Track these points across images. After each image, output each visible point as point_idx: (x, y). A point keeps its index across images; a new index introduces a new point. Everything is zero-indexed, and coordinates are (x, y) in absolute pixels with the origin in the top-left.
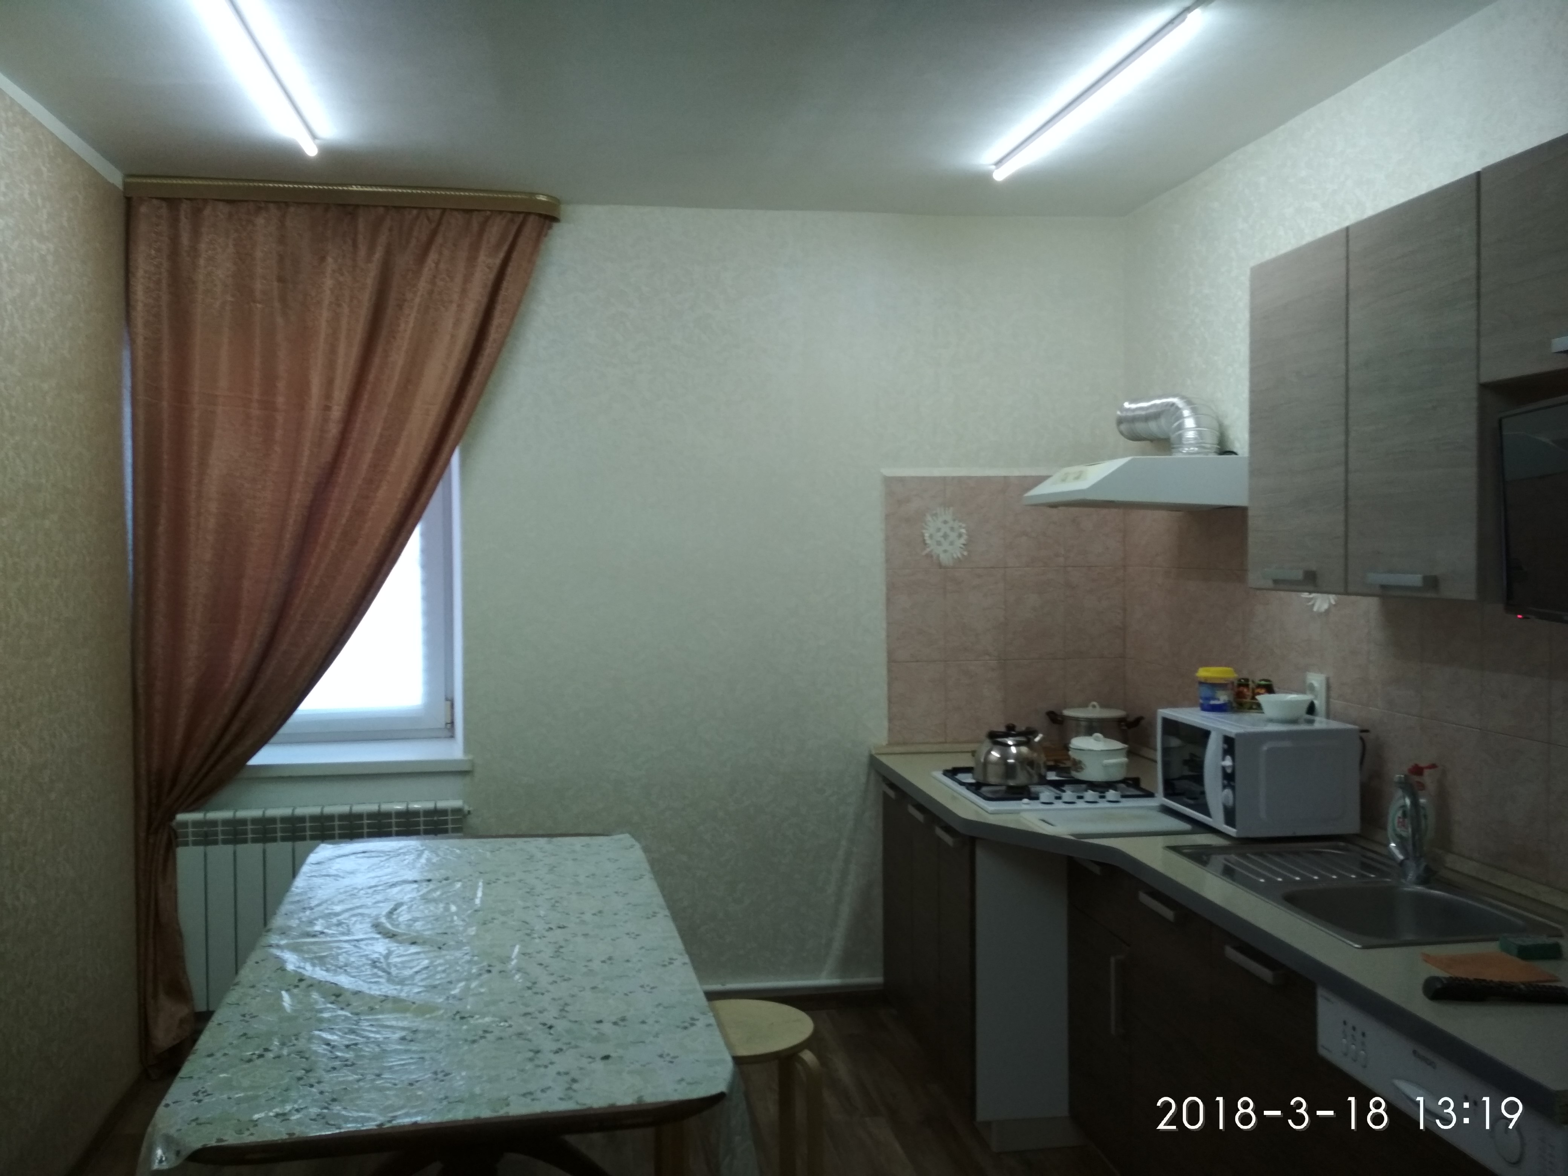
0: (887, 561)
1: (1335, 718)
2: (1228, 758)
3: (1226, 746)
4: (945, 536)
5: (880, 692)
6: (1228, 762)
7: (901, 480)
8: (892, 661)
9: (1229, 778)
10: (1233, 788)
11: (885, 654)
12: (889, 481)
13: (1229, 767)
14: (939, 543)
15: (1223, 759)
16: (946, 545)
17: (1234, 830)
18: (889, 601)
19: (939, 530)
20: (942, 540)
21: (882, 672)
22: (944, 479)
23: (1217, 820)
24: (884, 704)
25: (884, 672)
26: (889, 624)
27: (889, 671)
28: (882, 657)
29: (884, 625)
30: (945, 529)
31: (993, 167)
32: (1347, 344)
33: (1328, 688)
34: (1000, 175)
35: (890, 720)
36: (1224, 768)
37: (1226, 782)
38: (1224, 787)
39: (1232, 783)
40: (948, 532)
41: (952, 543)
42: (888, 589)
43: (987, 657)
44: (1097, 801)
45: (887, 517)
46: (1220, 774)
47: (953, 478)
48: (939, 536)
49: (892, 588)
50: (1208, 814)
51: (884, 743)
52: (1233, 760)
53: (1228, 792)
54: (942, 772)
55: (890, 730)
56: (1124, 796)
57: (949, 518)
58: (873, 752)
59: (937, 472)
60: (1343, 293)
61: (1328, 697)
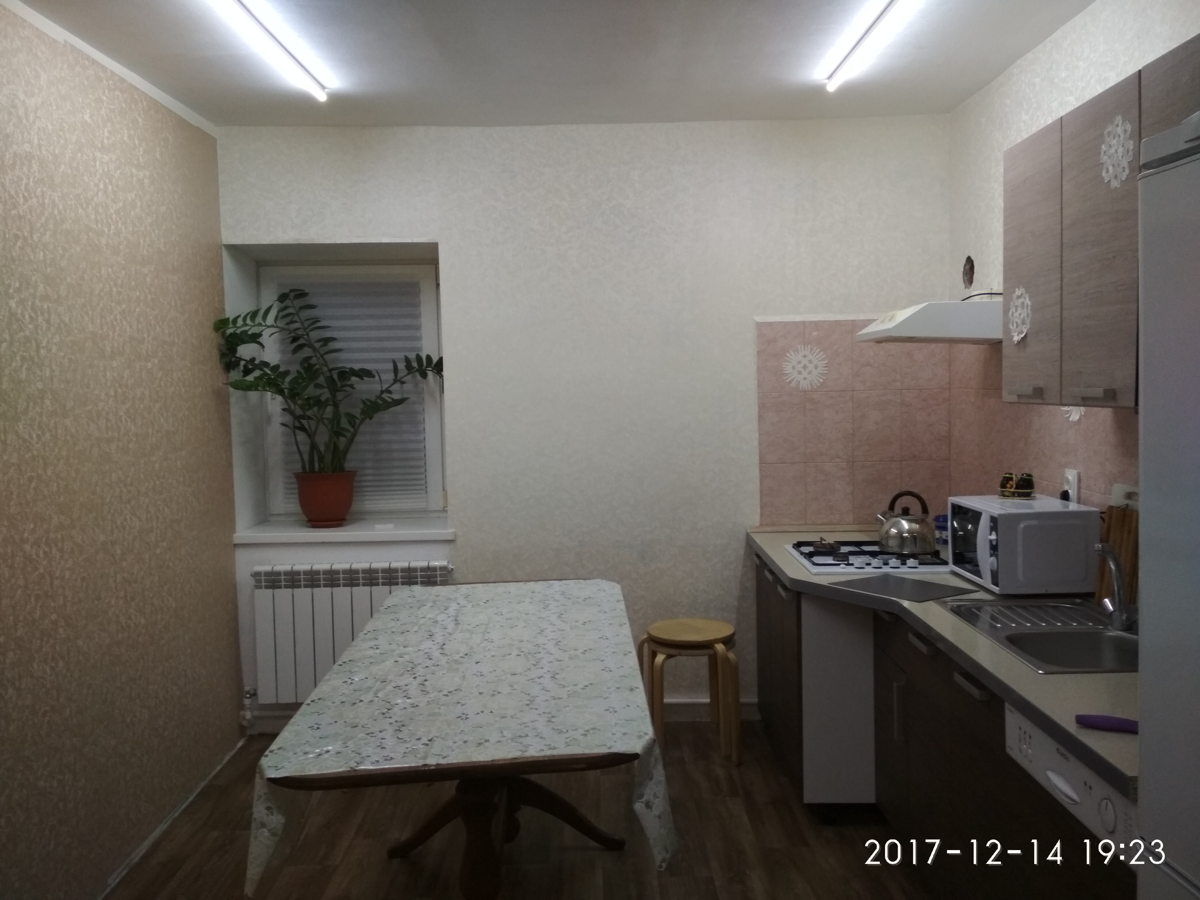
0: (759, 386)
1: (1085, 504)
2: (994, 533)
3: (992, 524)
4: (805, 367)
5: (754, 486)
6: (993, 537)
7: (770, 324)
8: (762, 462)
9: (994, 548)
10: (997, 556)
11: (758, 458)
12: (760, 326)
13: (994, 540)
14: (800, 373)
15: (991, 534)
16: (805, 374)
17: (998, 589)
18: (761, 418)
19: (800, 362)
20: (802, 370)
21: (755, 472)
22: (804, 323)
23: (986, 581)
24: (758, 496)
25: (757, 472)
26: (760, 434)
27: (761, 470)
28: (756, 459)
29: (757, 435)
30: (805, 361)
31: (827, 81)
32: (1062, 209)
33: (1079, 480)
34: (832, 87)
35: (762, 508)
36: (991, 541)
37: (992, 552)
38: (991, 556)
39: (996, 553)
40: (807, 364)
41: (810, 373)
42: (760, 408)
43: (838, 460)
44: (900, 567)
45: (759, 353)
46: (988, 546)
47: (811, 322)
48: (800, 367)
49: (762, 407)
50: (981, 577)
51: (758, 524)
52: (997, 535)
53: (993, 559)
54: (792, 545)
55: (762, 515)
56: (920, 564)
57: (807, 353)
58: (749, 531)
59: (798, 318)
60: (1059, 169)
61: (1079, 488)
